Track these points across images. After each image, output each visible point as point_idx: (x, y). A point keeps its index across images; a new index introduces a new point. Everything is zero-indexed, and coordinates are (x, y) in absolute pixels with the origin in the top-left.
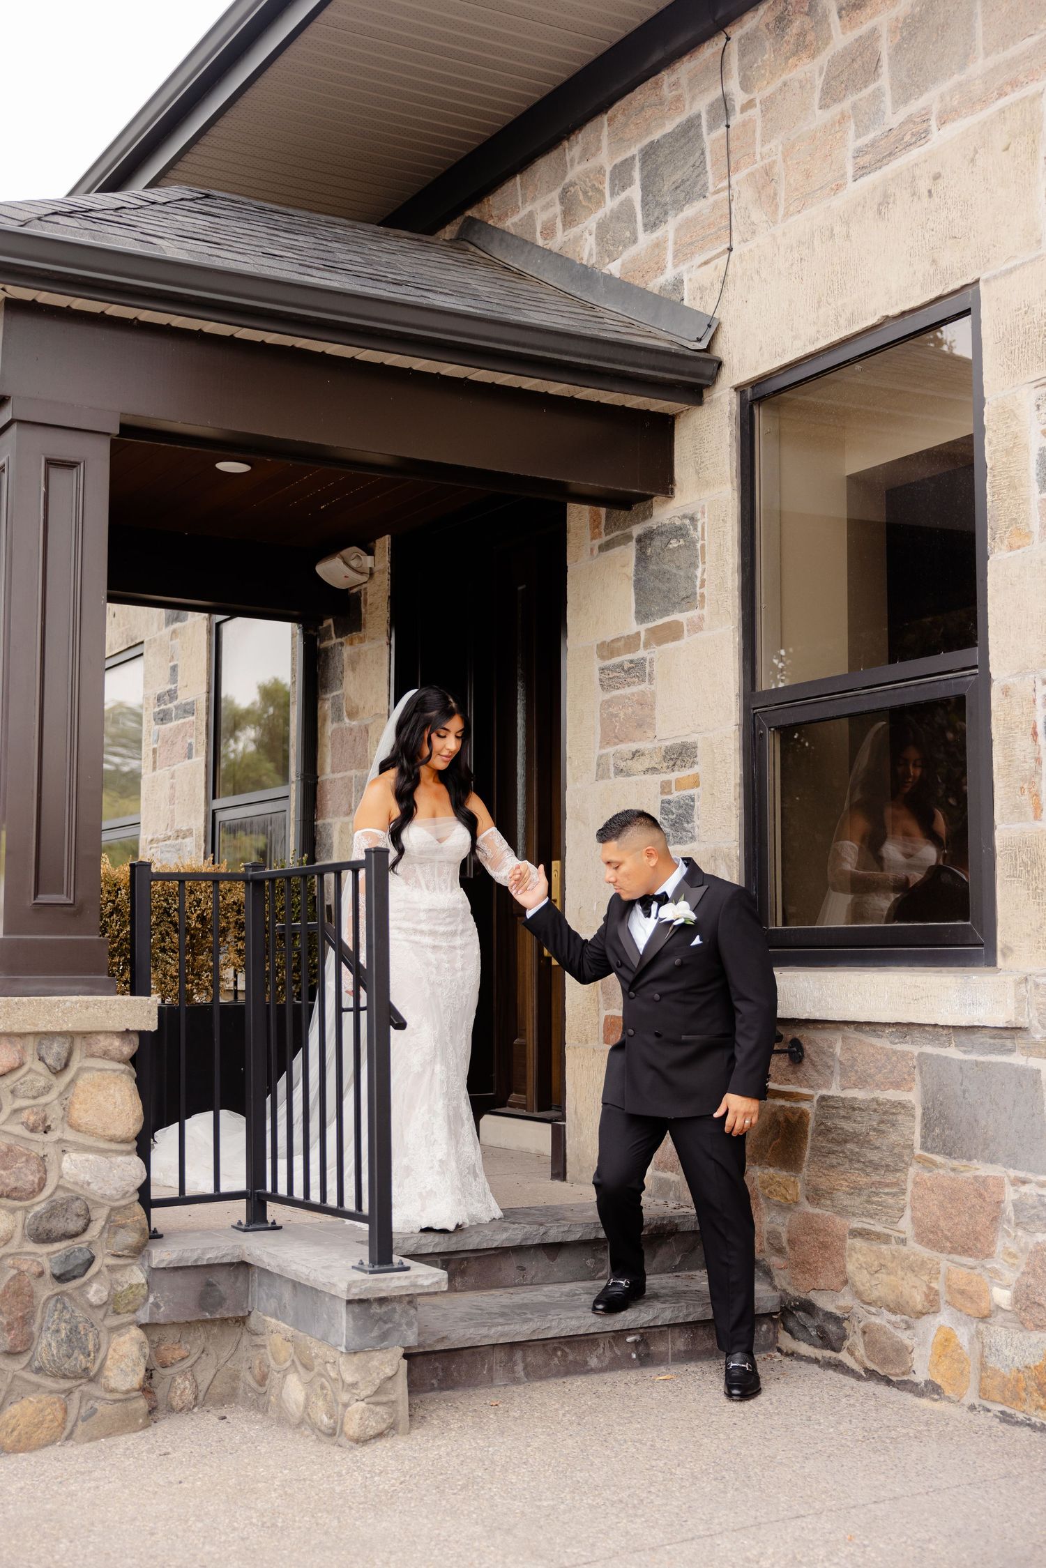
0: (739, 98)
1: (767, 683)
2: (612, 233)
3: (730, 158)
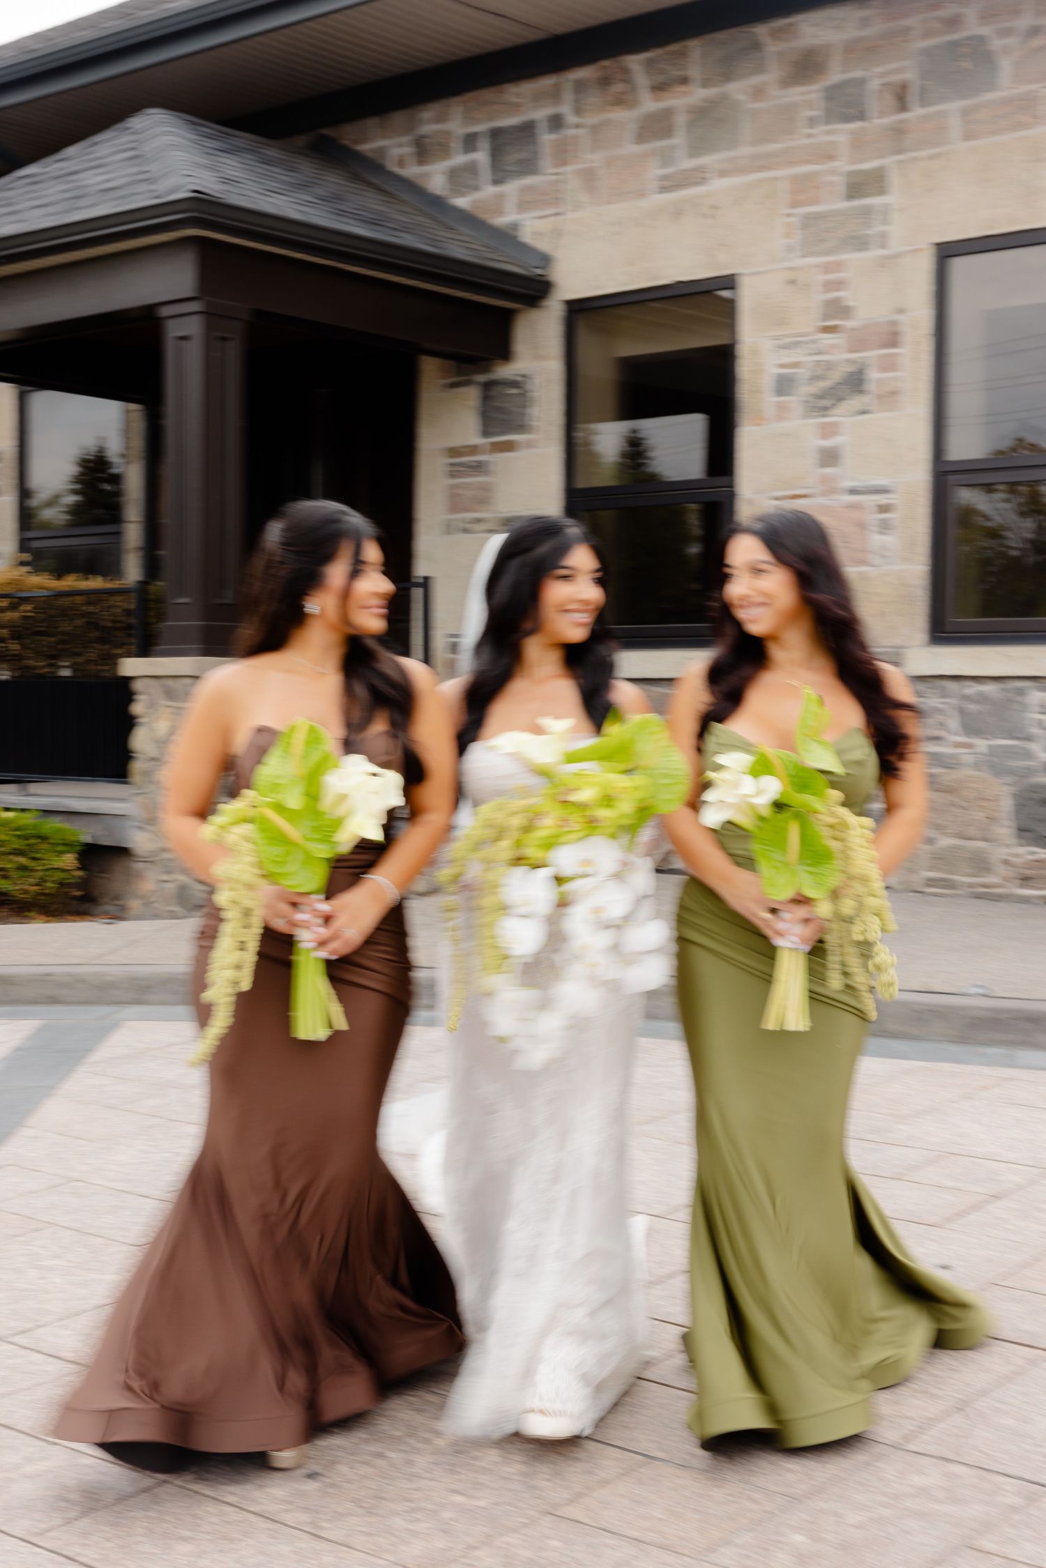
0: (571, 119)
1: (581, 484)
2: (462, 178)
3: (563, 155)
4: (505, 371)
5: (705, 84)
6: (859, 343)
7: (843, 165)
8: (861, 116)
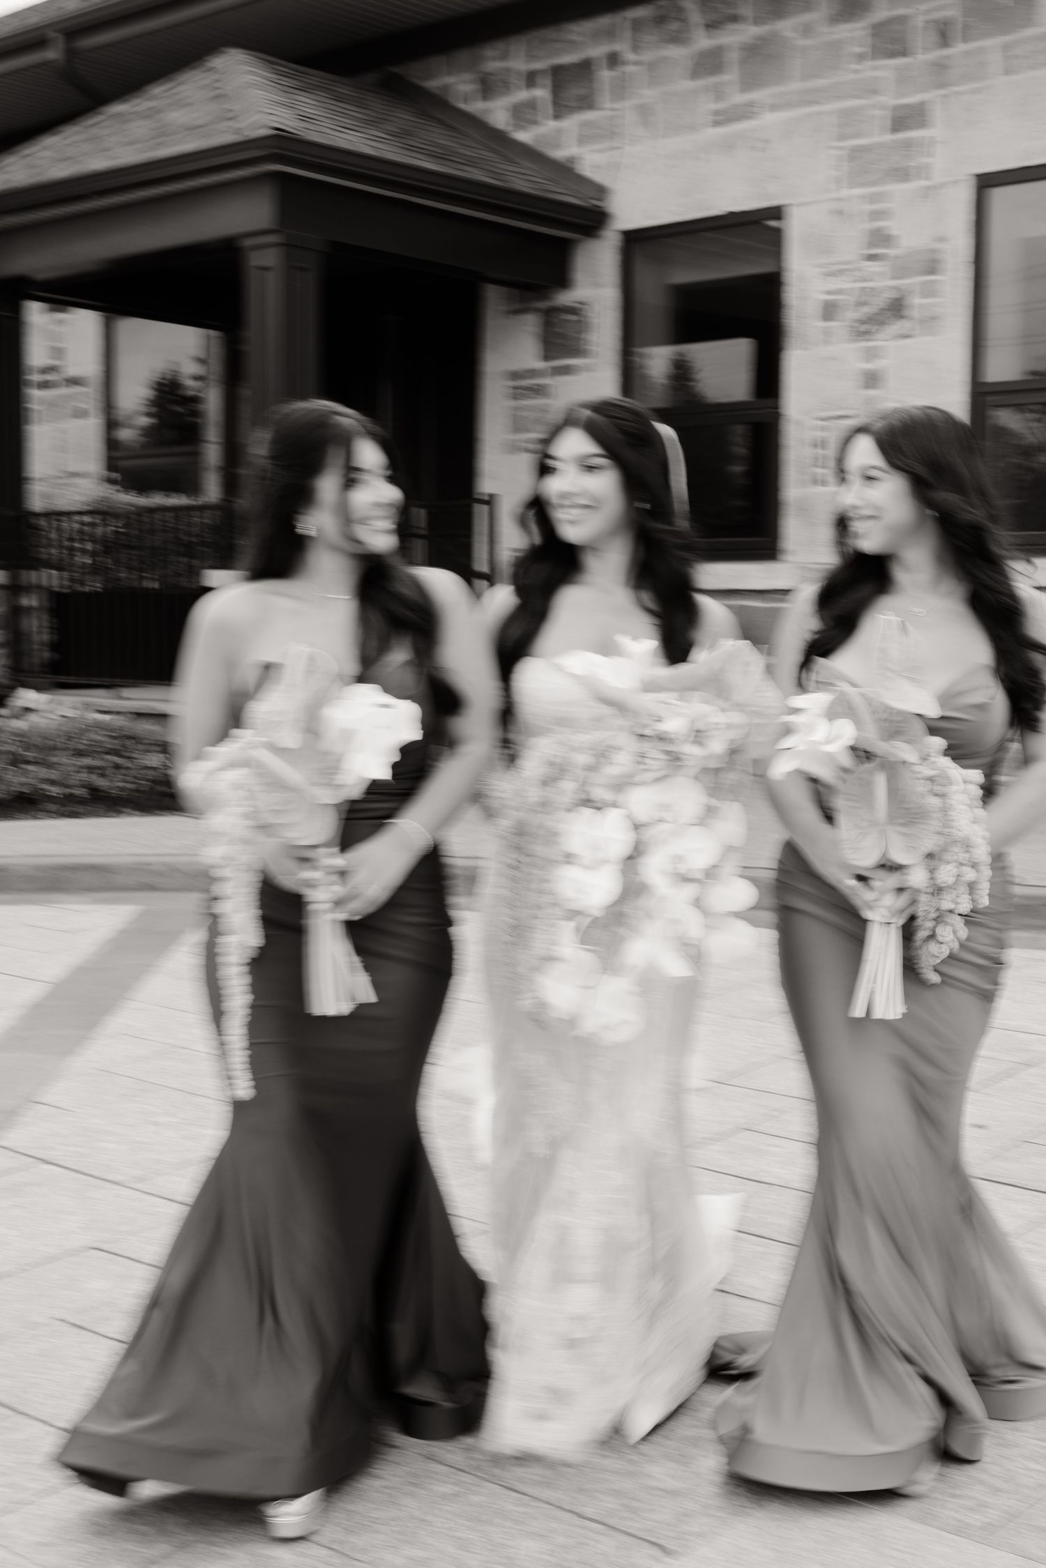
0: (628, 56)
2: (524, 114)
3: (620, 91)
4: (565, 298)
5: (757, 21)
6: (901, 270)
7: (890, 100)
8: (904, 53)
